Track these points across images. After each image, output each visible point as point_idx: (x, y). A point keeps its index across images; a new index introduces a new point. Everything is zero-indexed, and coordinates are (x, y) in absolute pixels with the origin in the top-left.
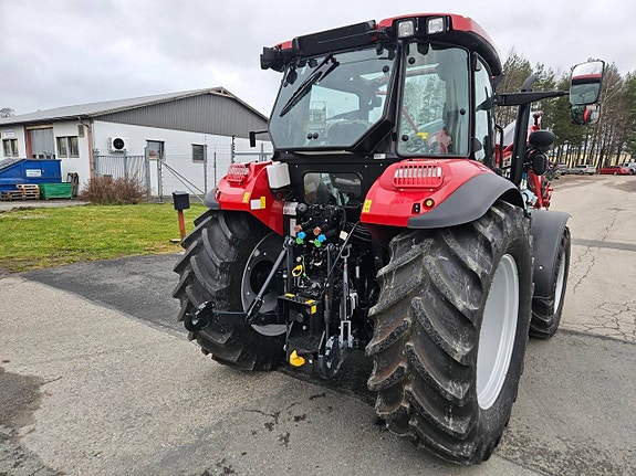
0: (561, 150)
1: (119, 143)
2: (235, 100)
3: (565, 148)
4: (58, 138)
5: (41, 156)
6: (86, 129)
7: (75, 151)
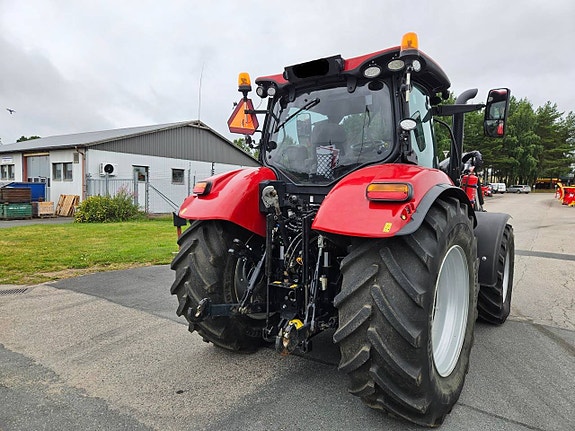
0: (486, 172)
1: (109, 169)
2: (210, 131)
3: (490, 170)
4: (54, 164)
5: (36, 180)
6: (80, 156)
7: (68, 175)
